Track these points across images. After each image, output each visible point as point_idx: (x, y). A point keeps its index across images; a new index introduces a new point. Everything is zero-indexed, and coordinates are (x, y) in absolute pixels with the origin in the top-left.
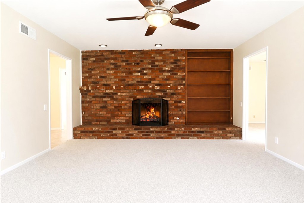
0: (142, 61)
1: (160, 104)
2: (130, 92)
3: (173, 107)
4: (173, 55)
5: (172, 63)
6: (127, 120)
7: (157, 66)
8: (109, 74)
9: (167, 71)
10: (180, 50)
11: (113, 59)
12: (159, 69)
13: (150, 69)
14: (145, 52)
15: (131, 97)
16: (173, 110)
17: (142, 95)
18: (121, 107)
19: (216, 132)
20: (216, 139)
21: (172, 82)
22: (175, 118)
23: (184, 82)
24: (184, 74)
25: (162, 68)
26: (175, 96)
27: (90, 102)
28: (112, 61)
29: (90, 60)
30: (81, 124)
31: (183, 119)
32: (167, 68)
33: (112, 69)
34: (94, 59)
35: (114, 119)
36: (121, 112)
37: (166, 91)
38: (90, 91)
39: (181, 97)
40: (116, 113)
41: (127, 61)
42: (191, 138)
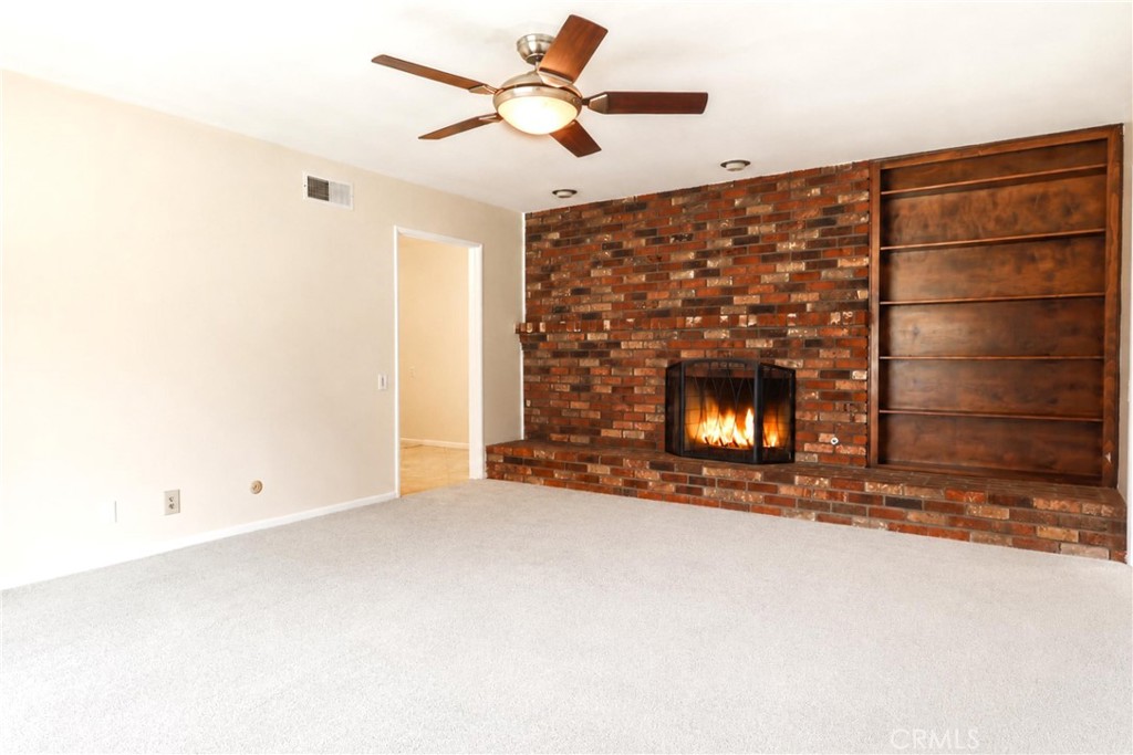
0: (700, 227)
1: (752, 380)
2: (658, 338)
3: (815, 395)
4: (816, 191)
5: (811, 225)
6: (649, 434)
7: (755, 239)
8: (599, 279)
9: (793, 253)
10: (847, 166)
11: (608, 229)
12: (762, 249)
13: (728, 252)
14: (713, 192)
15: (660, 355)
16: (815, 406)
17: (696, 349)
18: (632, 388)
19: (977, 511)
20: (976, 540)
21: (814, 296)
22: (823, 437)
23: (862, 294)
24: (866, 261)
25: (773, 247)
26: (823, 353)
27: (545, 371)
28: (608, 238)
29: (546, 240)
30: (522, 438)
31: (858, 445)
32: (794, 245)
33: (607, 264)
34: (556, 236)
35: (611, 428)
36: (631, 405)
37: (785, 334)
38: (543, 337)
39: (846, 354)
40: (619, 408)
41: (653, 232)
42: (858, 524)
